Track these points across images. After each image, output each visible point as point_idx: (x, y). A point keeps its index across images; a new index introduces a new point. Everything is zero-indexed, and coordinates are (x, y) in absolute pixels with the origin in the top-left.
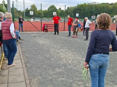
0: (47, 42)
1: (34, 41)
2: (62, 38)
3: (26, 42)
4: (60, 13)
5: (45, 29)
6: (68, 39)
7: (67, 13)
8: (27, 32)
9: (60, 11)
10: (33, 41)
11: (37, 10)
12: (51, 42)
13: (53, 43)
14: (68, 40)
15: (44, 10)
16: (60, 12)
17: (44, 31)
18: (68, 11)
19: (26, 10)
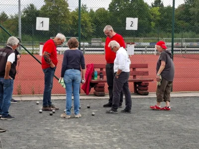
0: (97, 136)
1: (47, 136)
2: (160, 119)
3: (13, 139)
4: (158, 18)
5: (93, 85)
6: (186, 127)
7: (185, 16)
8: (24, 99)
9: (156, 10)
10: (42, 132)
11: (67, 10)
12: (115, 139)
13: (121, 141)
14: (187, 131)
15: (95, 10)
16: (158, 13)
17: (87, 92)
18: (192, 10)
19: (26, 12)
